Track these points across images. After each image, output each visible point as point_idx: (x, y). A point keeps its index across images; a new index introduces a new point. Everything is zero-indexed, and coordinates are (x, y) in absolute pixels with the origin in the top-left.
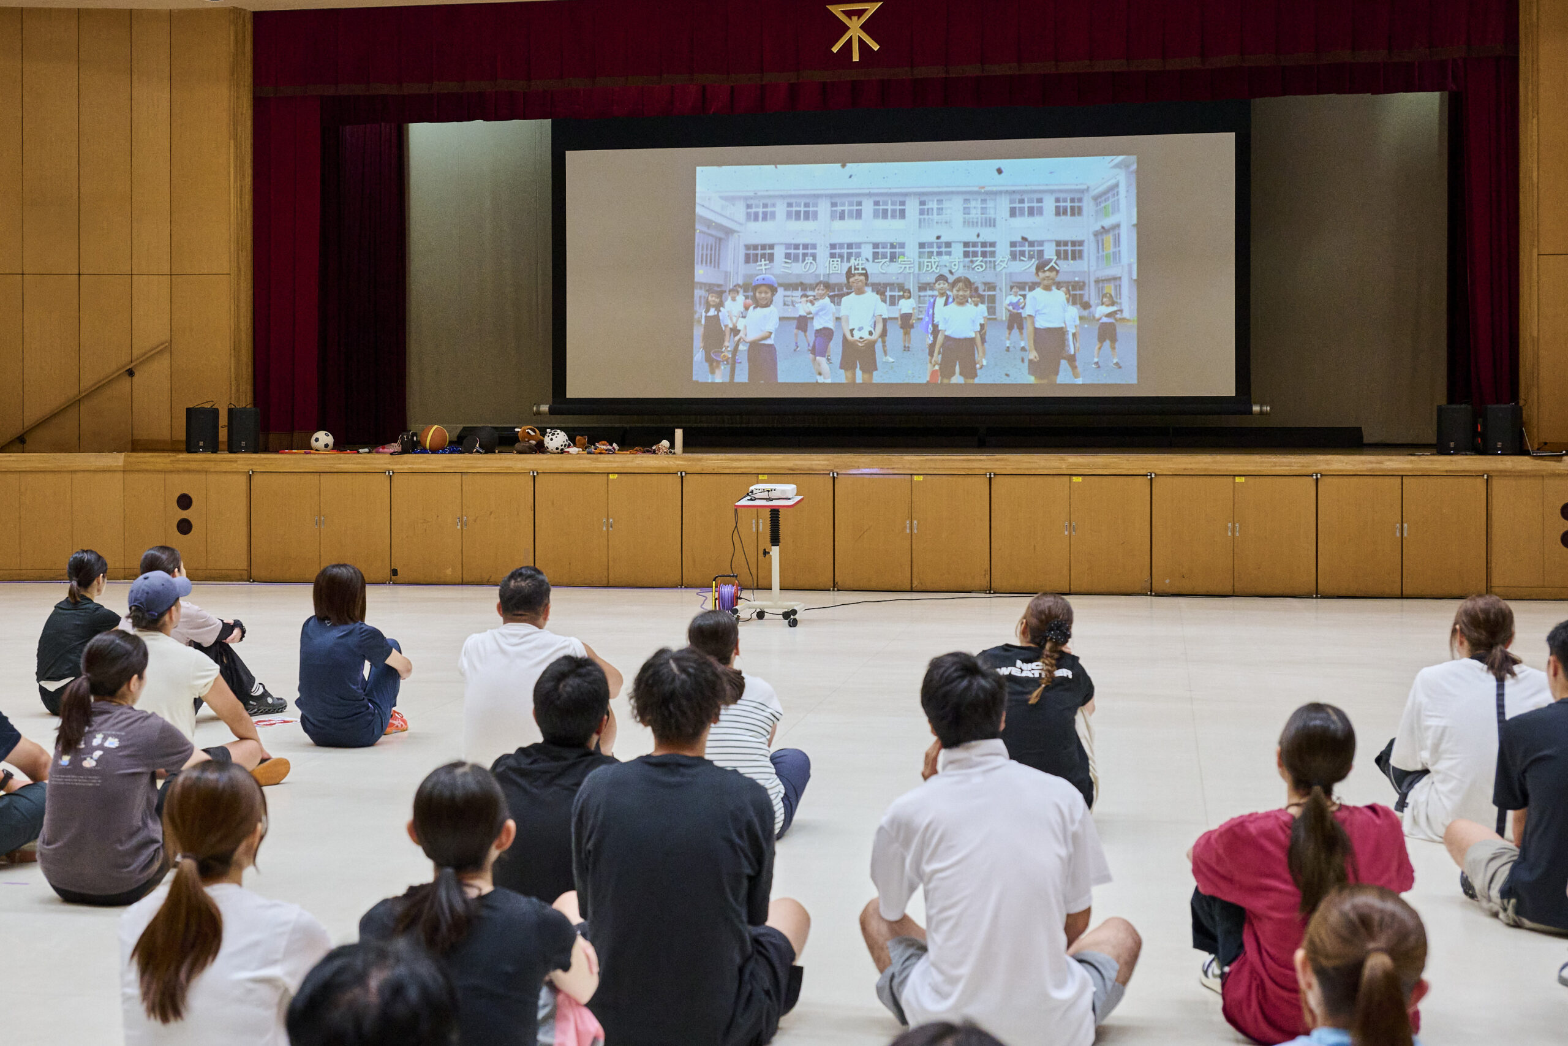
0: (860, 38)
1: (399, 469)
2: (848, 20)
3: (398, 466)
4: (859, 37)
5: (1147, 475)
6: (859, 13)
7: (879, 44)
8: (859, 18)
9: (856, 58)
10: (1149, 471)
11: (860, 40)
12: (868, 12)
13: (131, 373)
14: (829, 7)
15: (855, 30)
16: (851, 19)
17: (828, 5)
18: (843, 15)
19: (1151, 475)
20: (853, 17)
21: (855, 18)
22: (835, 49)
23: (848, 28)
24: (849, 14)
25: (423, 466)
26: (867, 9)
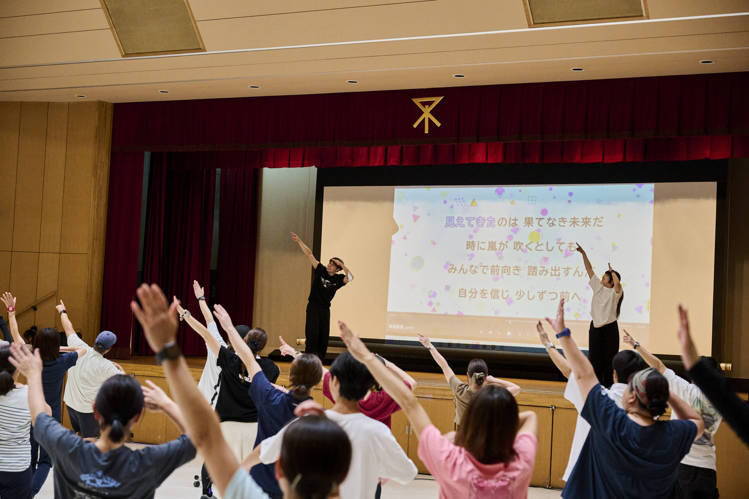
0: (429, 119)
1: (137, 373)
2: (423, 107)
3: (137, 372)
4: (429, 117)
5: (550, 407)
6: (430, 103)
7: (441, 123)
8: (429, 107)
9: (427, 131)
10: (551, 404)
11: (430, 120)
12: (434, 103)
13: (35, 308)
14: (413, 99)
15: (427, 114)
16: (424, 107)
17: (413, 98)
18: (420, 104)
19: (552, 408)
20: (426, 106)
21: (427, 106)
22: (415, 126)
23: (422, 113)
24: (424, 104)
25: (149, 373)
26: (435, 101)
